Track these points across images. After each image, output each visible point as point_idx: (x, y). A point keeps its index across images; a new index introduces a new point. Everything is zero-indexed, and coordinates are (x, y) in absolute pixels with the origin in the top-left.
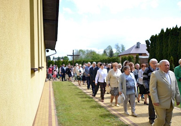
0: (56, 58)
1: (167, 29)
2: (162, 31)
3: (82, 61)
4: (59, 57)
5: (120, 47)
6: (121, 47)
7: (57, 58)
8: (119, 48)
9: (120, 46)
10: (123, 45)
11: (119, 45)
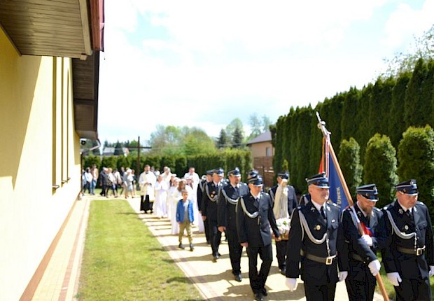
0: (112, 143)
1: (298, 108)
2: (291, 110)
3: (160, 158)
4: (120, 142)
5: (261, 122)
6: (263, 122)
7: (114, 144)
8: (259, 123)
9: (260, 119)
10: (267, 117)
11: (258, 118)
